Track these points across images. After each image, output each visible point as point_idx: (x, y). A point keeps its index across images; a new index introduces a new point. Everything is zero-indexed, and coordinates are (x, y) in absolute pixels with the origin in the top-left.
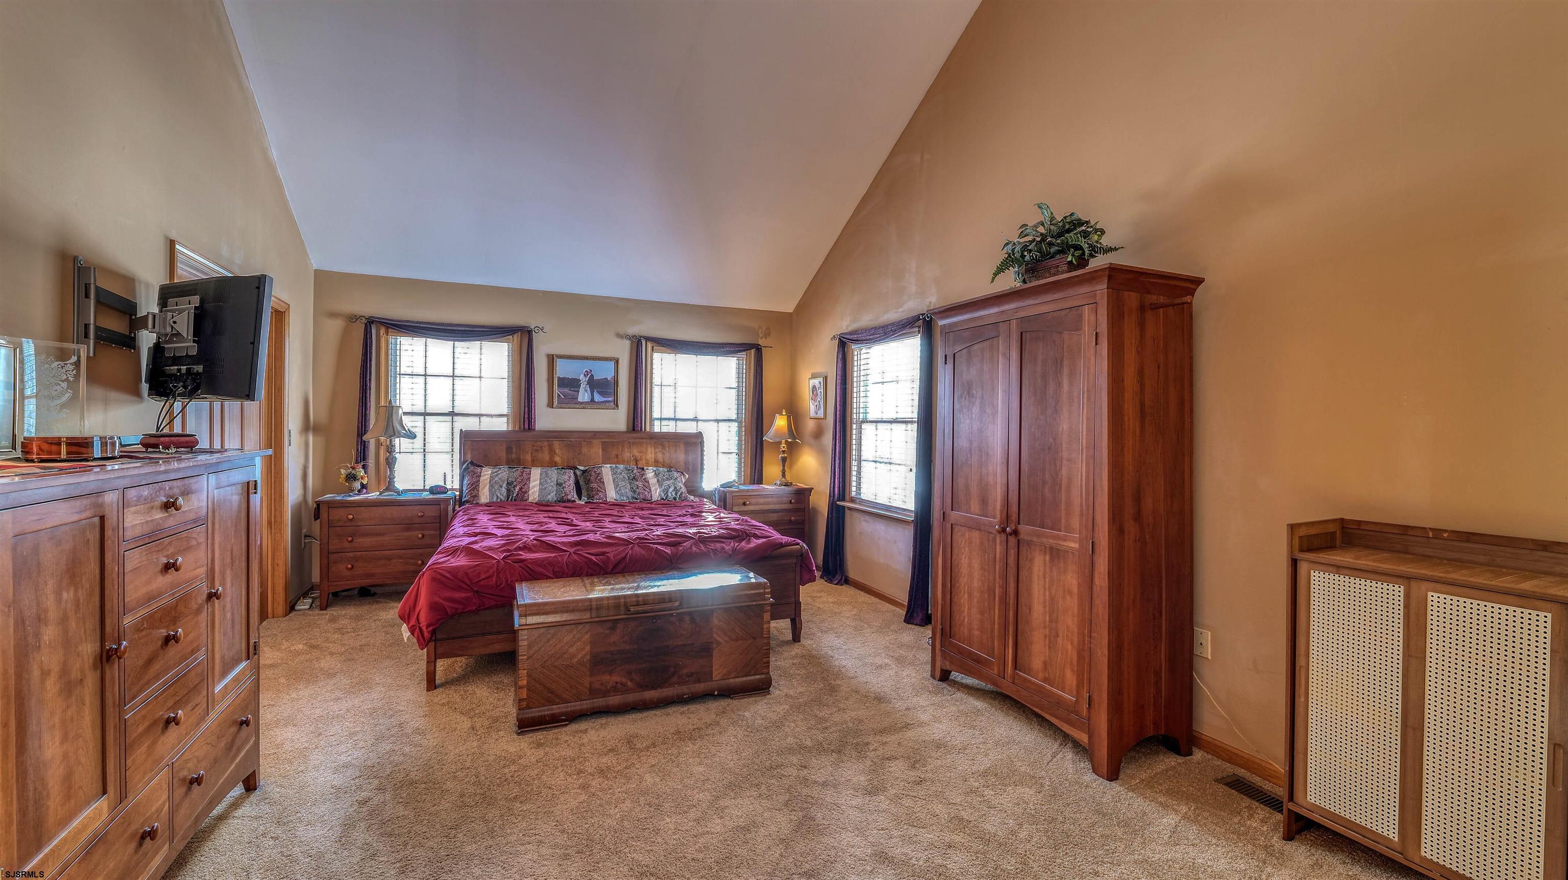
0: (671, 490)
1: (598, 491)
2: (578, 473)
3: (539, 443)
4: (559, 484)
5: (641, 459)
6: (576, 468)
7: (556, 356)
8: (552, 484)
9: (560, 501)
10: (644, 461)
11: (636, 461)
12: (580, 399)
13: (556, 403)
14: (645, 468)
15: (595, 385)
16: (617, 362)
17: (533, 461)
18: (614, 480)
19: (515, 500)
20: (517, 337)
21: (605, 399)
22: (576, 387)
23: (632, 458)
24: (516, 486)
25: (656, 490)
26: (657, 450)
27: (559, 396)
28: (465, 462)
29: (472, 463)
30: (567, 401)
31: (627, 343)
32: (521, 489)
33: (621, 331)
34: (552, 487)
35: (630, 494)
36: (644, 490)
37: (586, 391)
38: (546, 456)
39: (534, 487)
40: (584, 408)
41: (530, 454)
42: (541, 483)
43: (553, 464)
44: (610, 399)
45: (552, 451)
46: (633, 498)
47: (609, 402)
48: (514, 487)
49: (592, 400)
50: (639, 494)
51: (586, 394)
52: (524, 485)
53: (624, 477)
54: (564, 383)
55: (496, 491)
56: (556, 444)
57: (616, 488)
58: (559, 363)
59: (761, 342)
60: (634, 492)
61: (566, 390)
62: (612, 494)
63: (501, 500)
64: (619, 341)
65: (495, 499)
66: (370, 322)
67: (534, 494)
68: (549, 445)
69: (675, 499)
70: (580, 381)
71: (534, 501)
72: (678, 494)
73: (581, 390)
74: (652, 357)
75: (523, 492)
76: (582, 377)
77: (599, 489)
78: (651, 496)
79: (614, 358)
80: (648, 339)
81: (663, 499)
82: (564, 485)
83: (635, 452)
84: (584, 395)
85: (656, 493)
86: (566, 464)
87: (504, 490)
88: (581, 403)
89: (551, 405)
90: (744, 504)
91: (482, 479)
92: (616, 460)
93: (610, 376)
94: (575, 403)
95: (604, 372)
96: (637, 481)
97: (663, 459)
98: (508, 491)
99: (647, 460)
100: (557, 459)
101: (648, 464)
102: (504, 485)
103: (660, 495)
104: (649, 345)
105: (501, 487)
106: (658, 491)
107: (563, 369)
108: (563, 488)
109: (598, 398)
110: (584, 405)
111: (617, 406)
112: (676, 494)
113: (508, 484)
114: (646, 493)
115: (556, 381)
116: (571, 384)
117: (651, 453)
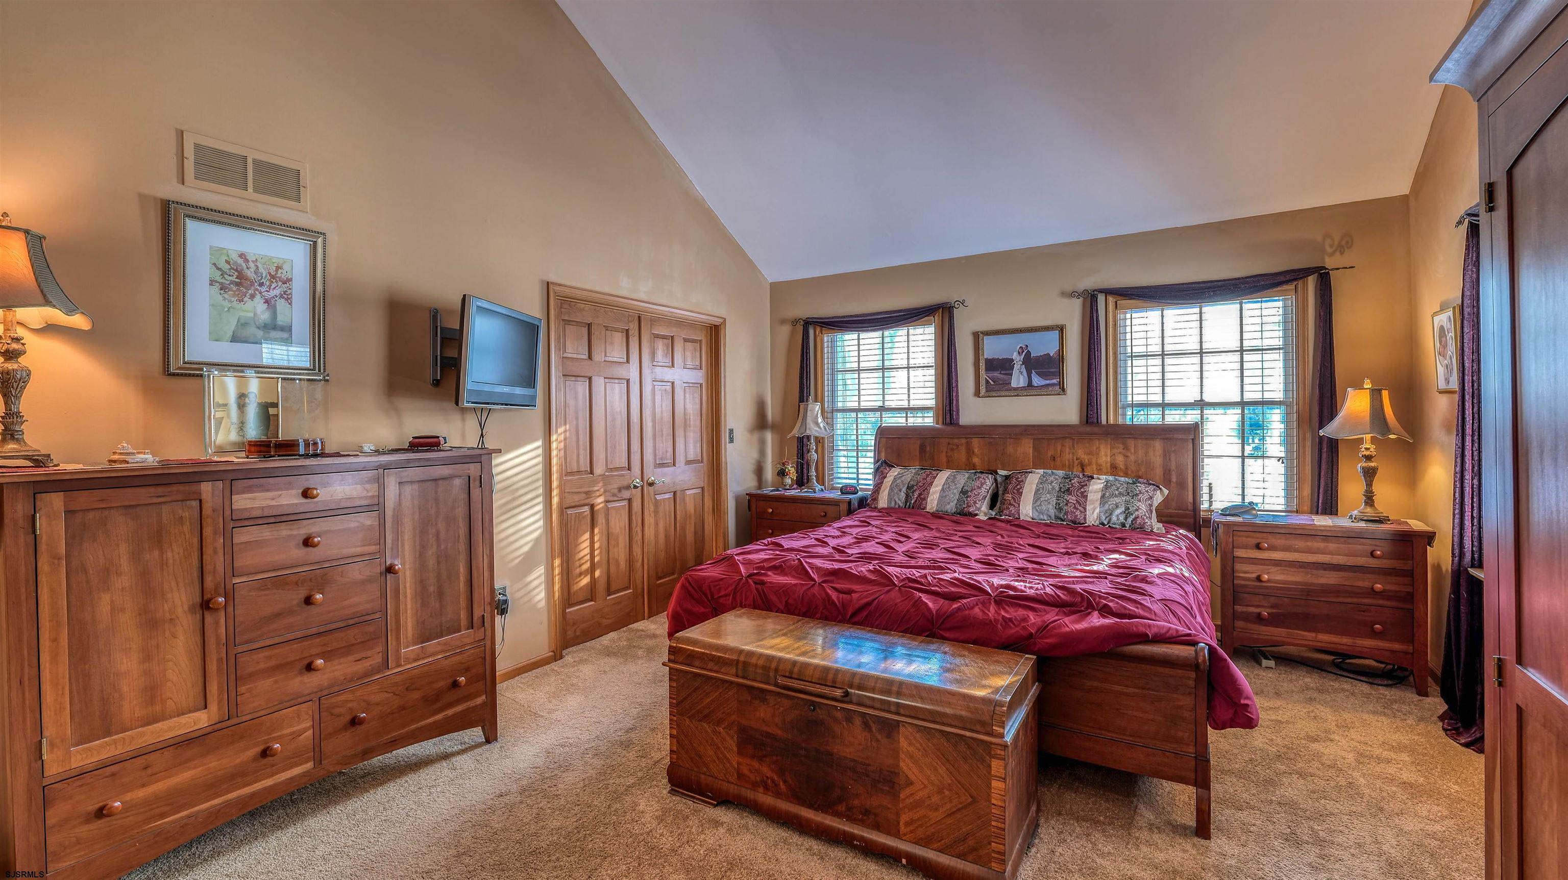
0: (1118, 511)
1: (1010, 504)
2: (999, 479)
3: (956, 441)
4: (964, 492)
5: (1090, 464)
6: (996, 473)
7: (982, 333)
8: (955, 491)
9: (958, 514)
10: (1094, 467)
11: (1083, 467)
12: (1014, 384)
13: (983, 390)
14: (1095, 476)
15: (1033, 364)
16: (1061, 329)
17: (948, 462)
18: (1037, 490)
19: (913, 508)
20: (938, 317)
21: (1048, 382)
22: (1007, 369)
23: (1076, 462)
24: (915, 491)
25: (1094, 509)
26: (1115, 451)
27: (987, 382)
28: (878, 461)
29: (885, 462)
30: (997, 387)
31: (1076, 305)
32: (920, 494)
33: (1069, 288)
34: (955, 494)
35: (1052, 512)
36: (1075, 508)
37: (1021, 373)
38: (961, 456)
39: (935, 493)
40: (1017, 395)
41: (944, 453)
42: (943, 489)
43: (970, 466)
44: (1055, 381)
45: (970, 452)
46: (1057, 518)
47: (1053, 385)
48: (913, 493)
49: (1030, 384)
50: (1066, 513)
51: (1021, 377)
52: (924, 491)
53: (1053, 488)
54: (993, 365)
55: (894, 495)
56: (976, 442)
57: (1035, 501)
58: (987, 341)
59: (1329, 263)
60: (1060, 509)
61: (996, 374)
62: (1027, 510)
63: (899, 506)
64: (1066, 301)
65: (893, 505)
66: (808, 323)
67: (932, 503)
68: (967, 443)
69: (1123, 525)
70: (1013, 360)
71: (931, 511)
72: (1130, 520)
73: (1015, 372)
74: (1115, 317)
75: (922, 499)
76: (1015, 356)
77: (1012, 502)
78: (1085, 518)
79: (1057, 326)
80: (1108, 292)
81: (1103, 524)
82: (970, 494)
83: (1081, 453)
84: (1018, 379)
85: (1093, 515)
86: (986, 467)
87: (903, 495)
88: (1015, 389)
89: (977, 394)
90: (1258, 547)
91: (886, 480)
92: (1052, 463)
93: (1053, 350)
94: (1007, 390)
95: (1045, 345)
96: (1070, 494)
97: (1126, 465)
98: (907, 495)
99: (1097, 464)
100: (976, 460)
101: (1100, 471)
102: (904, 489)
103: (1099, 517)
104: (1111, 300)
105: (900, 491)
106: (1097, 511)
107: (993, 348)
108: (967, 497)
109: (1037, 381)
110: (1018, 392)
111: (1063, 390)
112: (1126, 519)
113: (908, 488)
114: (1078, 513)
115: (982, 365)
116: (1002, 366)
117: (1105, 454)
